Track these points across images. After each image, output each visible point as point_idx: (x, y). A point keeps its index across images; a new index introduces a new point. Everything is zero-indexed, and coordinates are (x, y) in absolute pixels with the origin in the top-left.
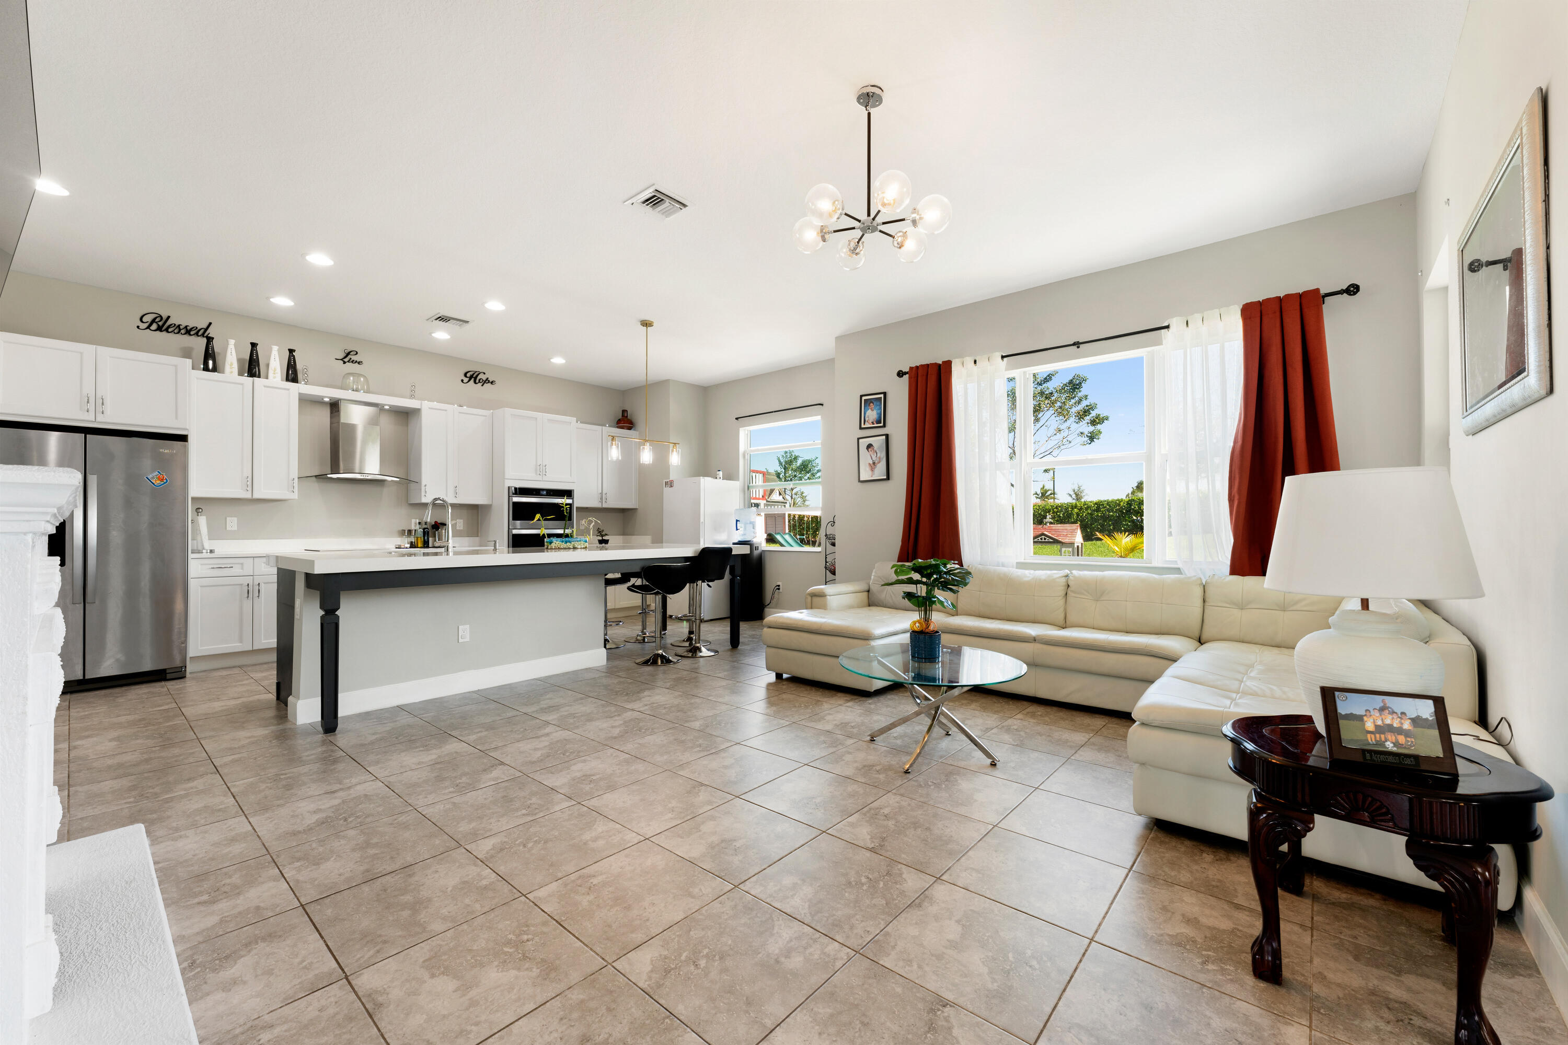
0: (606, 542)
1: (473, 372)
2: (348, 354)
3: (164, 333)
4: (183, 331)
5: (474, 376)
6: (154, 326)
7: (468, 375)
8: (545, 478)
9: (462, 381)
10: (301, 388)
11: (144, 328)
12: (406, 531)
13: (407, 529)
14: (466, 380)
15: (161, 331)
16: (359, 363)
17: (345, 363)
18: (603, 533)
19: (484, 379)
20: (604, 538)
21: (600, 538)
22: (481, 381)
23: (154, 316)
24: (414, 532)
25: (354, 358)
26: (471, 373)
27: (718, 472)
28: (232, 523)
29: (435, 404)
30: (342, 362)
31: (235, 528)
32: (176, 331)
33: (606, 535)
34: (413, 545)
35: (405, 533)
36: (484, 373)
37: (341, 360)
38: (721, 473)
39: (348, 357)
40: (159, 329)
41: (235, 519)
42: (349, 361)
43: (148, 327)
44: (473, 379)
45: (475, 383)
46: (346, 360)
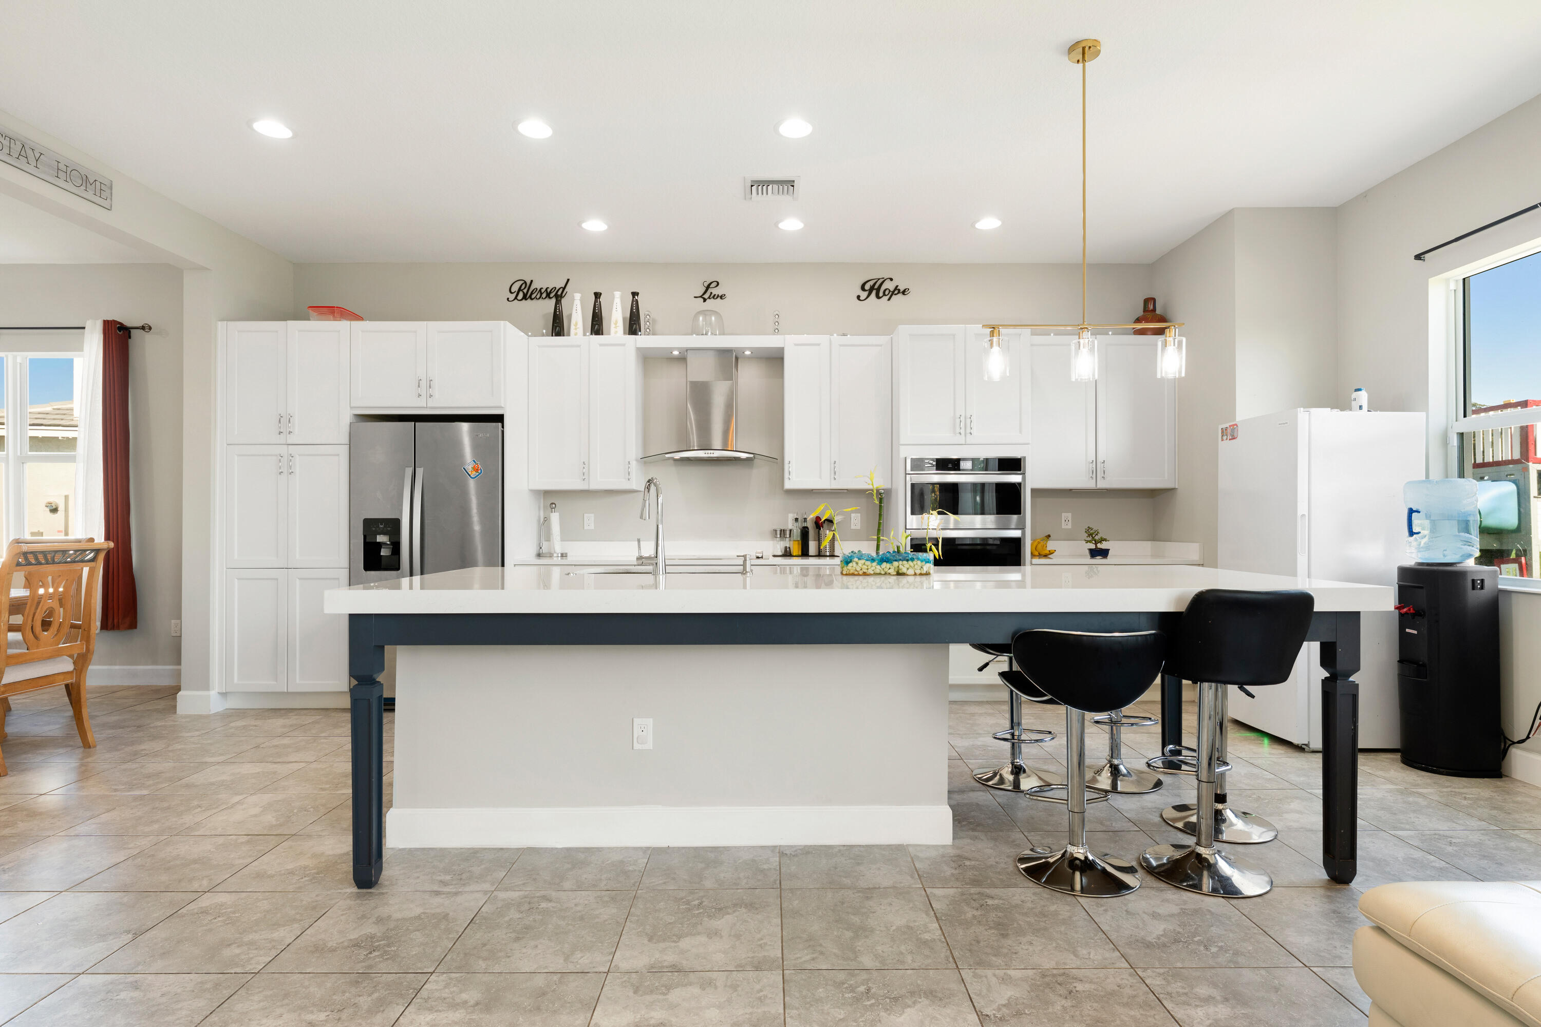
0: (1104, 553)
1: (874, 281)
2: (708, 287)
3: (529, 300)
4: (544, 295)
5: (876, 287)
6: (521, 296)
7: (867, 287)
8: (970, 439)
9: (858, 297)
10: (642, 340)
11: (513, 299)
12: (778, 532)
13: (778, 527)
14: (864, 295)
15: (526, 299)
16: (721, 297)
17: (705, 300)
18: (1097, 538)
19: (892, 289)
20: (1099, 546)
21: (1093, 546)
22: (887, 292)
23: (520, 283)
24: (788, 533)
25: (716, 291)
26: (871, 283)
27: (1355, 395)
28: (590, 521)
29: (805, 338)
30: (702, 300)
31: (592, 527)
32: (538, 297)
33: (1105, 540)
34: (787, 554)
35: (776, 534)
36: (891, 279)
37: (701, 297)
38: (1363, 397)
39: (709, 292)
40: (525, 298)
41: (592, 515)
42: (709, 298)
43: (516, 298)
44: (874, 292)
45: (878, 297)
46: (706, 296)
